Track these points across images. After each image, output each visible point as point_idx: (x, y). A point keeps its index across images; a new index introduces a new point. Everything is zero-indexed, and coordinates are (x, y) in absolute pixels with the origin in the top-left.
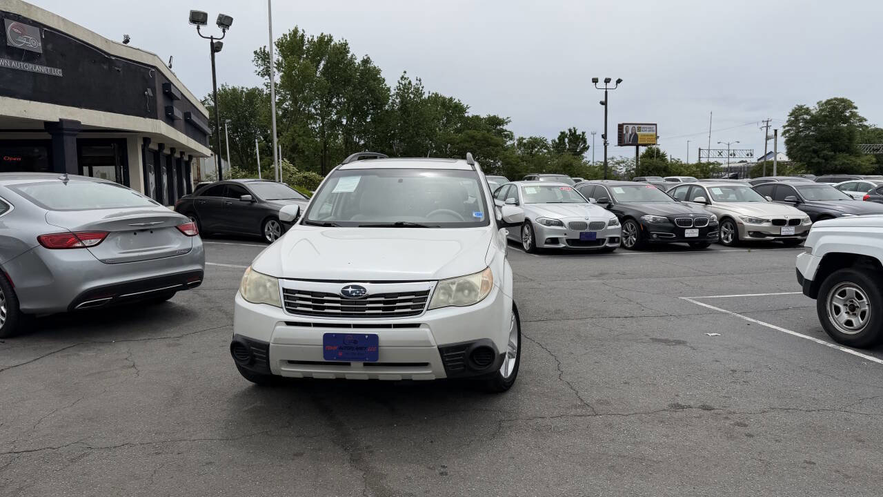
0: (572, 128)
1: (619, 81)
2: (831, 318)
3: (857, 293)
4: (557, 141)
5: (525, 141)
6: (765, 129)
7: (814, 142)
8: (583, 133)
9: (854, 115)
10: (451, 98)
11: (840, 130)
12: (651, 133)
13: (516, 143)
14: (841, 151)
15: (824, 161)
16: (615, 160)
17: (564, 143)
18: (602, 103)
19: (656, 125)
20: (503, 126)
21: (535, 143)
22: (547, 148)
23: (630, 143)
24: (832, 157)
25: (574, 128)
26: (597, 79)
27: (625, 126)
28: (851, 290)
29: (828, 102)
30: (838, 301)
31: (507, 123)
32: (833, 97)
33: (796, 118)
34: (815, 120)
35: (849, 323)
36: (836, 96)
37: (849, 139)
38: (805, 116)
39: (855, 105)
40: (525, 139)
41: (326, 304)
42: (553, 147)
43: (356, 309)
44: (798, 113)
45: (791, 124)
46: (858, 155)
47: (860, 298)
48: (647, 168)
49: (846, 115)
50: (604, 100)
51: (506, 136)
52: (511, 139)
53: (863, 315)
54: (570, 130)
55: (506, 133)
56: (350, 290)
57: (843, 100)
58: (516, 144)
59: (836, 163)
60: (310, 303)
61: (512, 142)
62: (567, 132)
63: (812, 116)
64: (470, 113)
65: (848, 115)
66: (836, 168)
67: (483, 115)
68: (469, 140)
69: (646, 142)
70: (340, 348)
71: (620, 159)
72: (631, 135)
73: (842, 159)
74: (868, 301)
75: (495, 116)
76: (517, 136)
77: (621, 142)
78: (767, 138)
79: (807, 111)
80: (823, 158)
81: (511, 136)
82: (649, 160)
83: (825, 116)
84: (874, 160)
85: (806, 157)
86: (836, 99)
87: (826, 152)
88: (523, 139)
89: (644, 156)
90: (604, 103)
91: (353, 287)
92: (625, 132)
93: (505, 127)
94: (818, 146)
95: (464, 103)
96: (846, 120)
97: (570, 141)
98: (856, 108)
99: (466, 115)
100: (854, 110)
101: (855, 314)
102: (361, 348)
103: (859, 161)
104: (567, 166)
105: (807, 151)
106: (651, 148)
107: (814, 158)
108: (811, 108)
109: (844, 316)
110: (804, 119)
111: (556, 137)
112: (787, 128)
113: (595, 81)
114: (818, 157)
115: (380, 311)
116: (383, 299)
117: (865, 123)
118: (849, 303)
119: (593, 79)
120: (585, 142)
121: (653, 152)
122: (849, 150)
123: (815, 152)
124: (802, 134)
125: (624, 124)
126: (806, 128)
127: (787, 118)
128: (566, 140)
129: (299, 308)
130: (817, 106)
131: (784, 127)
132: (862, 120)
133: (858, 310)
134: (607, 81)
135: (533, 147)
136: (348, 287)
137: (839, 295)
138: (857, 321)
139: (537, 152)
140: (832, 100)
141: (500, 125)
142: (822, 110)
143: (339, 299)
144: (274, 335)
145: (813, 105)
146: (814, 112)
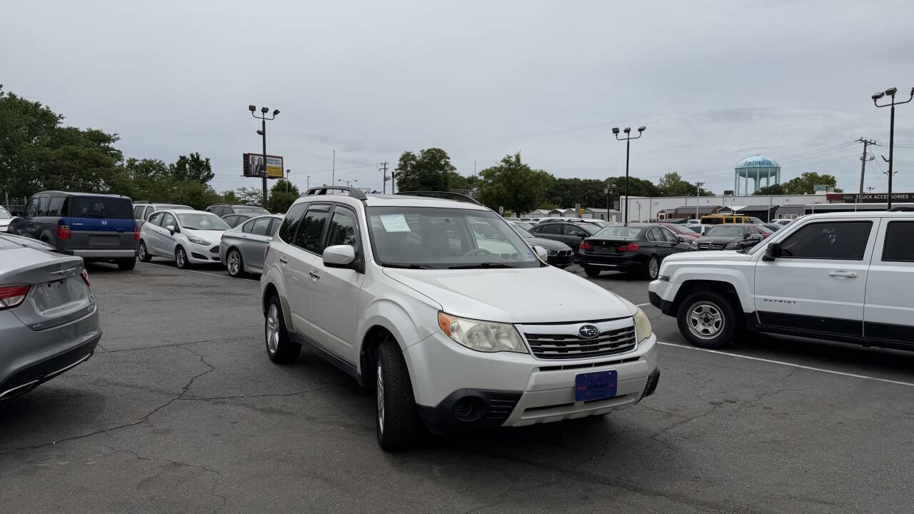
0: (194, 153)
1: (276, 112)
2: (690, 329)
3: (711, 308)
4: (176, 166)
5: (137, 163)
6: (383, 171)
7: (419, 184)
8: (207, 160)
9: (447, 164)
10: (36, 104)
11: (437, 176)
12: (278, 166)
13: (126, 164)
16: (246, 191)
17: (185, 168)
18: (259, 132)
19: (282, 158)
20: (109, 143)
21: (151, 166)
22: (165, 173)
23: (257, 174)
25: (197, 154)
26: (255, 107)
27: (251, 156)
28: (706, 307)
29: (429, 151)
30: (695, 315)
31: (114, 141)
32: (432, 147)
33: (405, 162)
34: (419, 166)
35: (706, 331)
36: (435, 147)
38: (412, 162)
39: (448, 155)
40: (137, 161)
41: (568, 346)
42: (172, 173)
43: (591, 348)
44: (407, 158)
45: (402, 167)
47: (713, 311)
48: (280, 201)
49: (441, 164)
50: (261, 129)
51: (113, 155)
52: (120, 160)
53: (717, 324)
54: (192, 155)
55: (112, 152)
56: (586, 330)
57: (439, 151)
58: (125, 166)
60: (554, 346)
61: (120, 163)
62: (189, 157)
63: (417, 162)
64: (63, 124)
65: (443, 163)
67: (83, 129)
68: (70, 157)
69: (273, 175)
70: (589, 388)
71: (250, 190)
72: (257, 167)
74: (721, 314)
75: (98, 131)
76: (127, 157)
77: (247, 173)
78: (385, 179)
79: (413, 157)
81: (118, 156)
82: (280, 193)
83: (427, 163)
86: (434, 149)
88: (134, 160)
89: (275, 189)
90: (262, 133)
91: (588, 327)
92: (251, 163)
93: (111, 145)
95: (55, 111)
96: (442, 168)
97: (192, 167)
98: (449, 158)
99: (58, 125)
100: (447, 160)
101: (709, 325)
102: (604, 385)
104: (195, 195)
106: (282, 182)
108: (416, 155)
109: (700, 327)
110: (411, 164)
111: (175, 160)
112: (398, 171)
113: (252, 109)
115: (609, 348)
116: (608, 336)
117: (455, 171)
118: (704, 316)
119: (250, 107)
120: (209, 169)
121: (285, 185)
124: (411, 177)
125: (249, 154)
126: (413, 172)
127: (398, 163)
128: (187, 166)
129: (545, 352)
130: (420, 154)
131: (396, 170)
132: (453, 168)
133: (712, 321)
134: (265, 110)
135: (148, 171)
136: (583, 328)
137: (696, 311)
138: (712, 329)
139: (153, 176)
140: (431, 149)
141: (105, 142)
142: (424, 158)
143: (577, 340)
144: (532, 382)
145: (417, 153)
146: (418, 159)
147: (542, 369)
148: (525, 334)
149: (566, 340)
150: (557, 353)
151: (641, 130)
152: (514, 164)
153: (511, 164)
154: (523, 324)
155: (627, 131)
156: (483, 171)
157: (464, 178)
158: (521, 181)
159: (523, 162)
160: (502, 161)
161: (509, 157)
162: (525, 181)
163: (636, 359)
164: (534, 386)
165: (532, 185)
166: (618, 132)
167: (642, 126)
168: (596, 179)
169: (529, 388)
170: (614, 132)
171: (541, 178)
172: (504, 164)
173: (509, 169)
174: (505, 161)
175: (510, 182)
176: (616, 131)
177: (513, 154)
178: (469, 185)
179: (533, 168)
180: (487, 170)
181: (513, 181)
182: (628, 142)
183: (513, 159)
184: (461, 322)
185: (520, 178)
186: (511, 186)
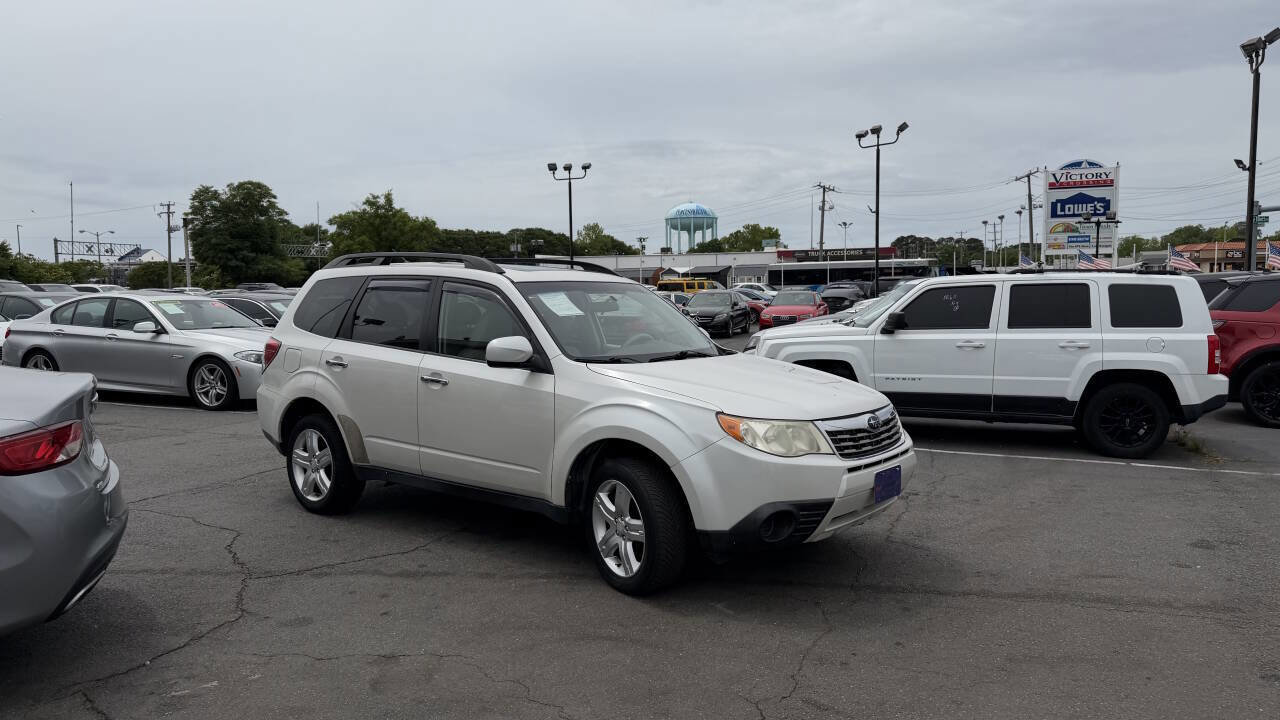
6: (165, 216)
7: (228, 238)
9: (272, 205)
11: (259, 225)
14: (263, 252)
15: (244, 264)
24: (253, 259)
29: (241, 186)
32: (246, 180)
33: (201, 203)
34: (226, 209)
36: (251, 179)
37: (271, 237)
38: (214, 202)
39: (273, 192)
41: (862, 442)
43: (878, 442)
44: (203, 196)
45: (195, 210)
46: (283, 258)
49: (262, 206)
56: (872, 422)
57: (259, 186)
59: (260, 267)
60: (851, 443)
63: (223, 202)
65: (265, 204)
66: (260, 274)
70: (883, 486)
73: (266, 263)
78: (170, 230)
79: (216, 195)
80: (243, 260)
83: (240, 204)
84: (302, 264)
85: (220, 258)
86: (251, 183)
87: (245, 252)
91: (873, 418)
94: (234, 244)
96: (264, 211)
98: (275, 197)
100: (273, 200)
102: (893, 483)
103: (286, 266)
105: (221, 251)
107: (231, 260)
108: (221, 192)
110: (212, 206)
112: (190, 217)
114: (237, 260)
115: (889, 441)
116: (885, 427)
117: (286, 217)
122: (271, 251)
123: (231, 251)
124: (212, 226)
126: (216, 218)
127: (189, 203)
129: (846, 451)
130: (227, 190)
132: (282, 212)
136: (869, 419)
140: (245, 183)
142: (234, 196)
143: (866, 434)
144: (843, 486)
145: (222, 188)
146: (224, 197)
147: (851, 470)
148: (827, 432)
149: (859, 435)
150: (854, 450)
151: (585, 168)
152: (382, 207)
153: (378, 207)
154: (822, 420)
155: (568, 168)
156: (336, 217)
157: (298, 227)
158: (395, 233)
159: (397, 205)
160: (364, 203)
161: (374, 197)
162: (403, 233)
163: (906, 451)
164: (846, 491)
165: (413, 239)
166: (556, 169)
167: (586, 162)
168: (496, 231)
169: (841, 493)
170: (550, 169)
171: (428, 226)
172: (368, 208)
173: (376, 215)
174: (368, 202)
175: (379, 235)
176: (553, 168)
177: (380, 192)
178: (308, 238)
179: (412, 214)
180: (340, 216)
181: (384, 233)
182: (570, 183)
183: (382, 201)
184: (752, 424)
185: (395, 229)
186: (381, 239)
